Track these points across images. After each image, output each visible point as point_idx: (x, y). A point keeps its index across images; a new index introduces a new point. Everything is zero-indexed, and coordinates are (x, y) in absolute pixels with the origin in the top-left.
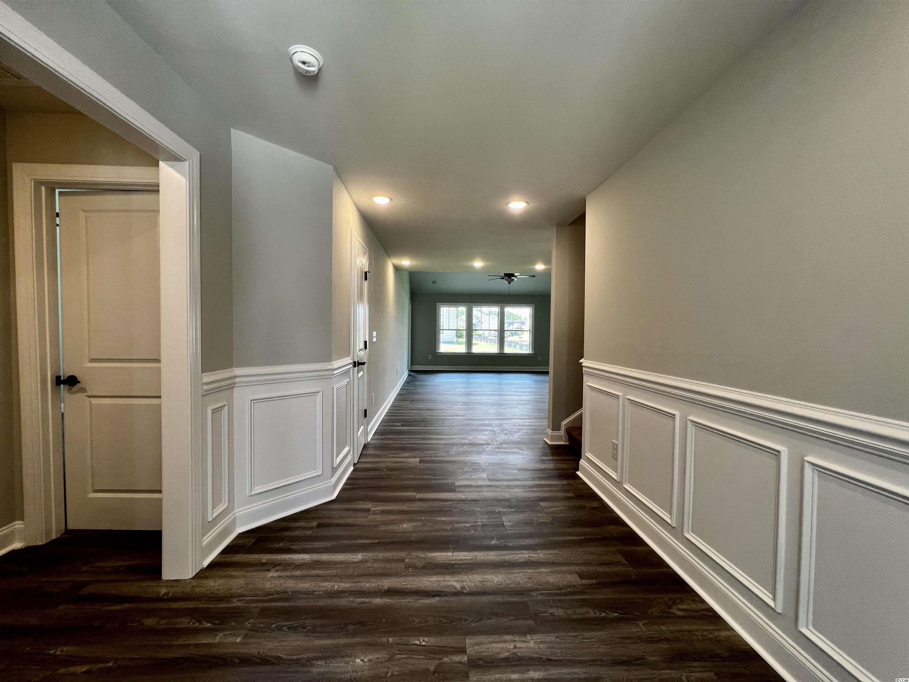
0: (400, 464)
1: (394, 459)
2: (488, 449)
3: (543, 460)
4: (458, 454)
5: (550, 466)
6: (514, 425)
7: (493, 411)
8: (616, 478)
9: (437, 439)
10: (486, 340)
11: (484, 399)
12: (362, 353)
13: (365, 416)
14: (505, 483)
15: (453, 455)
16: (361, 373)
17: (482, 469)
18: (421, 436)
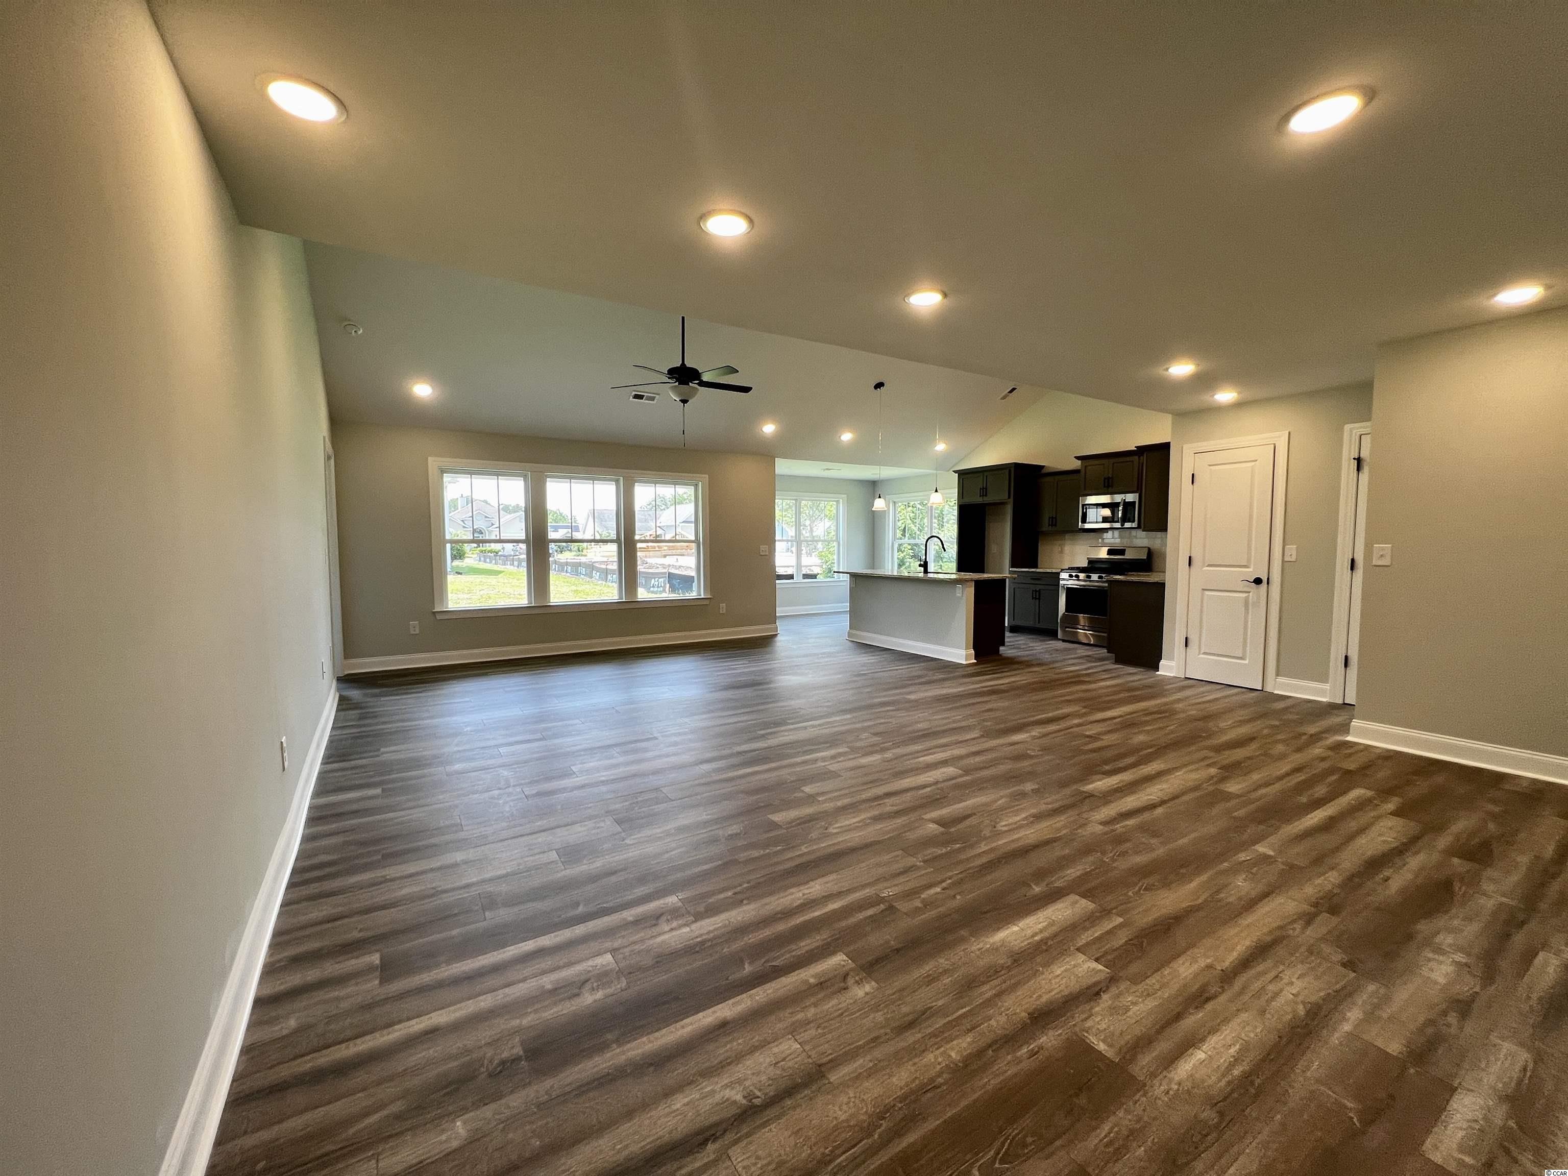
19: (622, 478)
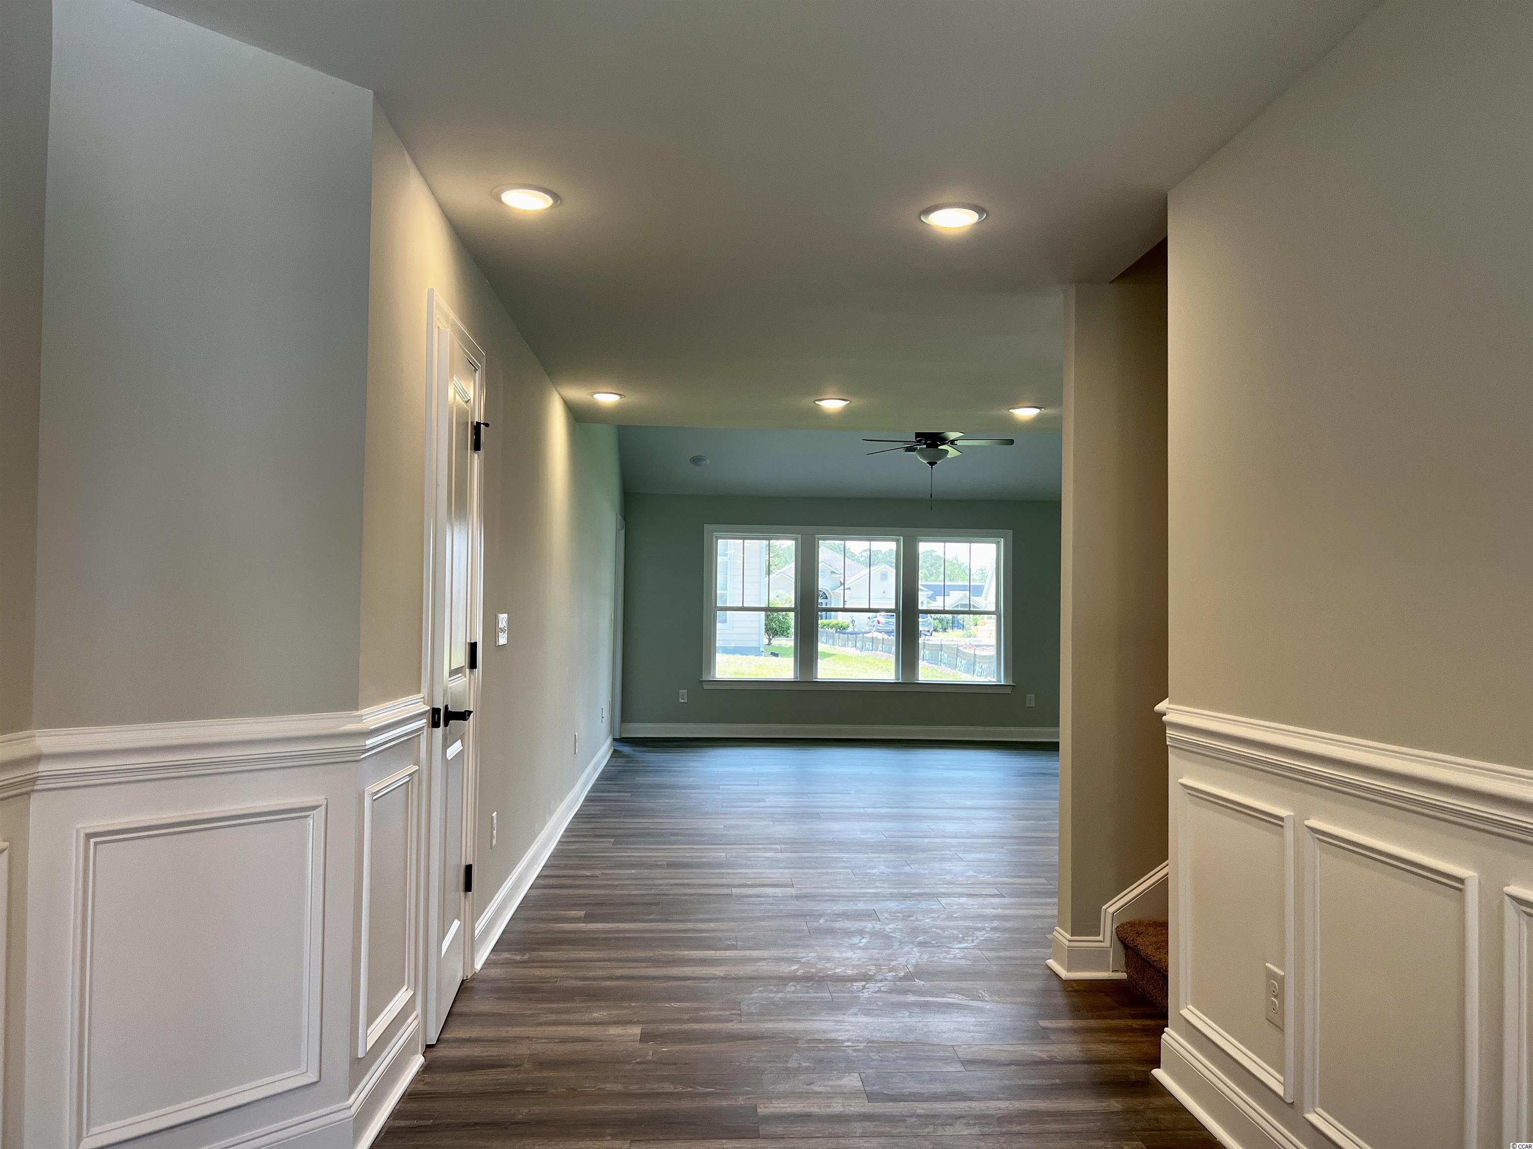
0: (578, 1047)
1: (561, 1030)
2: (866, 995)
3: (1044, 1029)
4: (769, 1010)
5: (1070, 1049)
6: (950, 917)
7: (882, 869)
8: (1280, 1090)
9: (704, 962)
10: (859, 644)
11: (852, 830)
12: (460, 683)
13: (468, 887)
14: (921, 1108)
15: (751, 1014)
16: (455, 748)
17: (848, 1060)
18: (649, 954)
19: (902, 538)
